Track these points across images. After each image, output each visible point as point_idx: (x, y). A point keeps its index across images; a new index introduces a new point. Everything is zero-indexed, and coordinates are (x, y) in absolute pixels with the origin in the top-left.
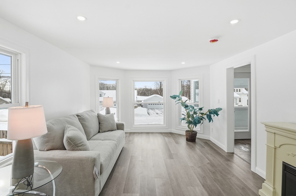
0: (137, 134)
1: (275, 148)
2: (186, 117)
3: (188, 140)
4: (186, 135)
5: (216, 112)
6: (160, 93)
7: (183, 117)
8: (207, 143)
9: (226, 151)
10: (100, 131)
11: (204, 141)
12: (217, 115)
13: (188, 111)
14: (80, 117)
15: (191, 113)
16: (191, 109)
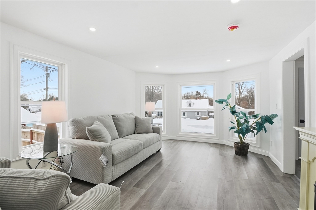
0: (183, 141)
1: (309, 162)
2: (236, 125)
3: (237, 153)
4: (235, 147)
5: (269, 120)
6: (239, 103)
7: (232, 125)
8: (262, 159)
9: (283, 171)
10: (135, 132)
11: (260, 157)
12: (271, 123)
13: (237, 118)
14: (115, 117)
15: (242, 121)
16: (242, 116)
